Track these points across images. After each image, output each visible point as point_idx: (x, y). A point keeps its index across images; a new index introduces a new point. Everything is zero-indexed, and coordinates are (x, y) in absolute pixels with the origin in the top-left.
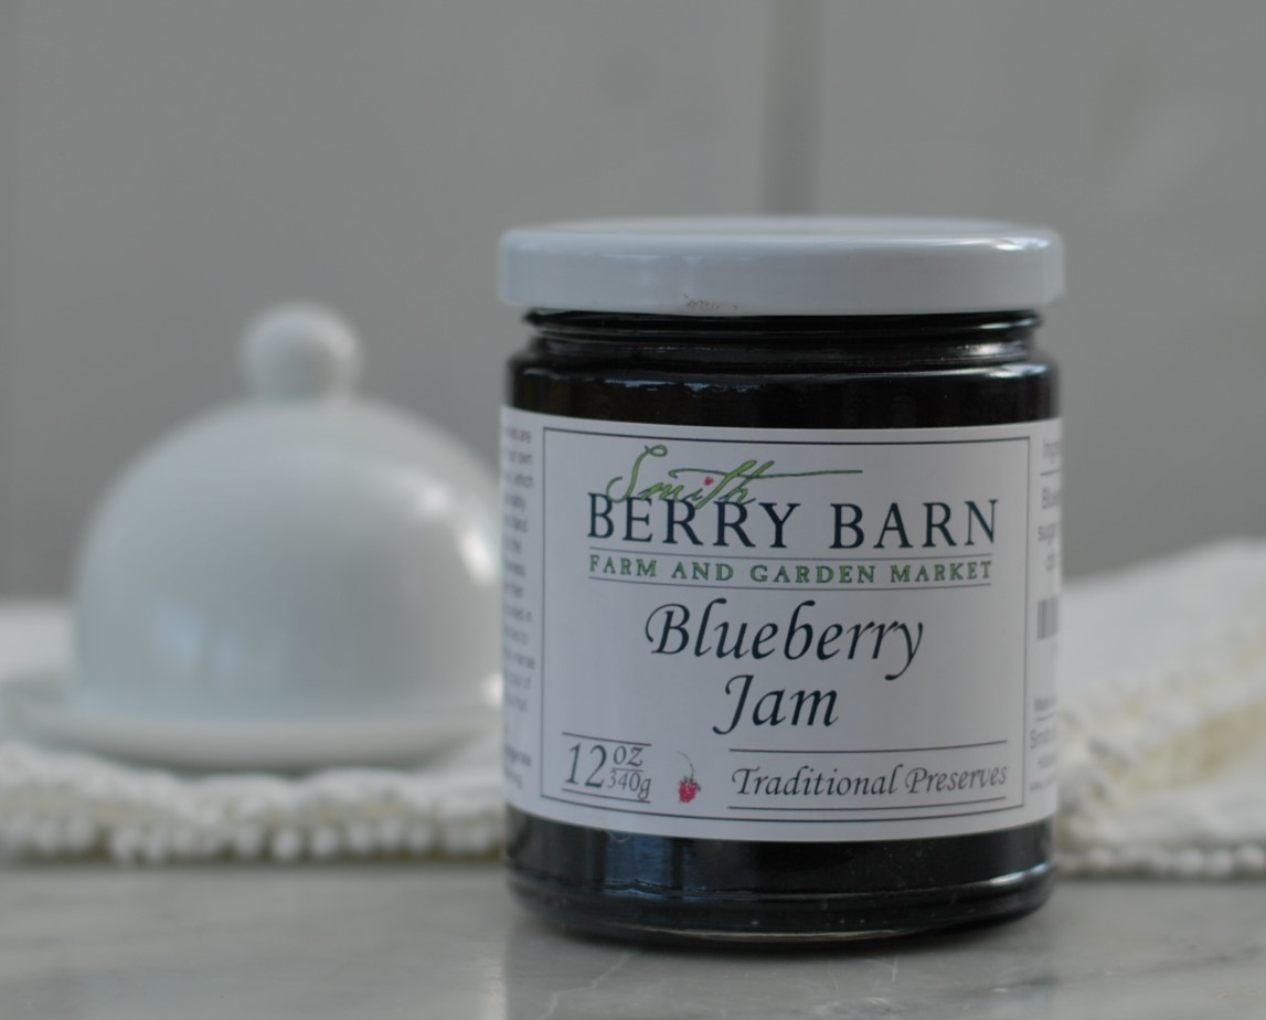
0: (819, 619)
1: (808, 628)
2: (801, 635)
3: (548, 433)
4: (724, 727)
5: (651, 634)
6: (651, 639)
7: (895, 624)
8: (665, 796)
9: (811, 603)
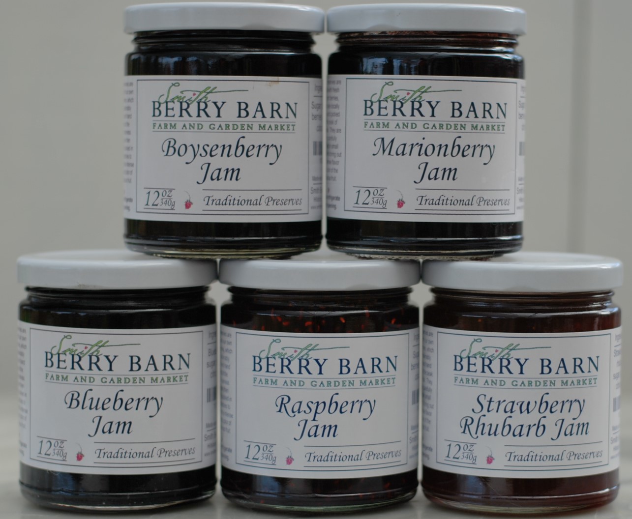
0: (125, 396)
1: (121, 399)
2: (119, 402)
3: (32, 330)
4: (92, 434)
5: (66, 401)
6: (66, 403)
7: (152, 398)
8: (72, 459)
9: (122, 391)
